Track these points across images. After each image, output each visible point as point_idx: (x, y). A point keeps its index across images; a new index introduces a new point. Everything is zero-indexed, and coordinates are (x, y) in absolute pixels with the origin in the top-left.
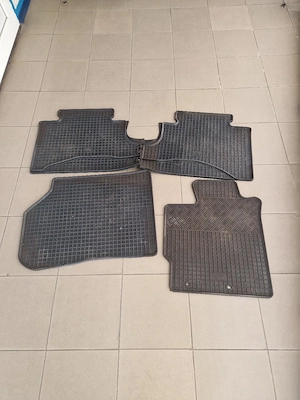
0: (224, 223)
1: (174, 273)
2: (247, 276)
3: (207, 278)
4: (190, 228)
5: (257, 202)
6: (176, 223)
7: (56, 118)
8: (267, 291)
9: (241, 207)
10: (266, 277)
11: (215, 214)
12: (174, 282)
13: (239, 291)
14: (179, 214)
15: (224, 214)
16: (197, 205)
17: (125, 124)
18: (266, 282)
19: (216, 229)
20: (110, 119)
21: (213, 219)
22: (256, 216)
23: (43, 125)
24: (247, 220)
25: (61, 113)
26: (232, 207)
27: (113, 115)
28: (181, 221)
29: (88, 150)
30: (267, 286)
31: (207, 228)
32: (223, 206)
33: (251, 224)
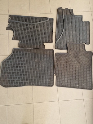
0: (78, 61)
2: (84, 82)
3: (70, 82)
5: (91, 53)
10: (91, 82)
13: (81, 87)
15: (78, 58)
21: (74, 59)
22: (90, 59)
30: (91, 86)
31: (71, 63)
32: (78, 54)
33: (88, 62)
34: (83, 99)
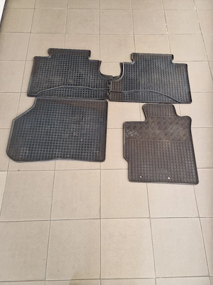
0: (166, 134)
1: (131, 169)
2: (181, 170)
3: (154, 172)
4: (142, 138)
5: (189, 119)
6: (132, 135)
7: (47, 55)
8: (195, 180)
9: (177, 123)
10: (194, 171)
11: (159, 128)
12: (132, 176)
13: (176, 180)
14: (134, 128)
15: (166, 128)
16: (146, 123)
17: (98, 63)
18: (194, 174)
19: (160, 139)
20: (87, 58)
21: (158, 132)
22: (187, 130)
23: (37, 60)
24: (182, 132)
25: (51, 51)
26: (171, 123)
27: (90, 55)
28: (136, 133)
29: (71, 81)
30: (194, 177)
31: (154, 139)
32: (165, 123)
33: (184, 135)
34: (199, 217)
